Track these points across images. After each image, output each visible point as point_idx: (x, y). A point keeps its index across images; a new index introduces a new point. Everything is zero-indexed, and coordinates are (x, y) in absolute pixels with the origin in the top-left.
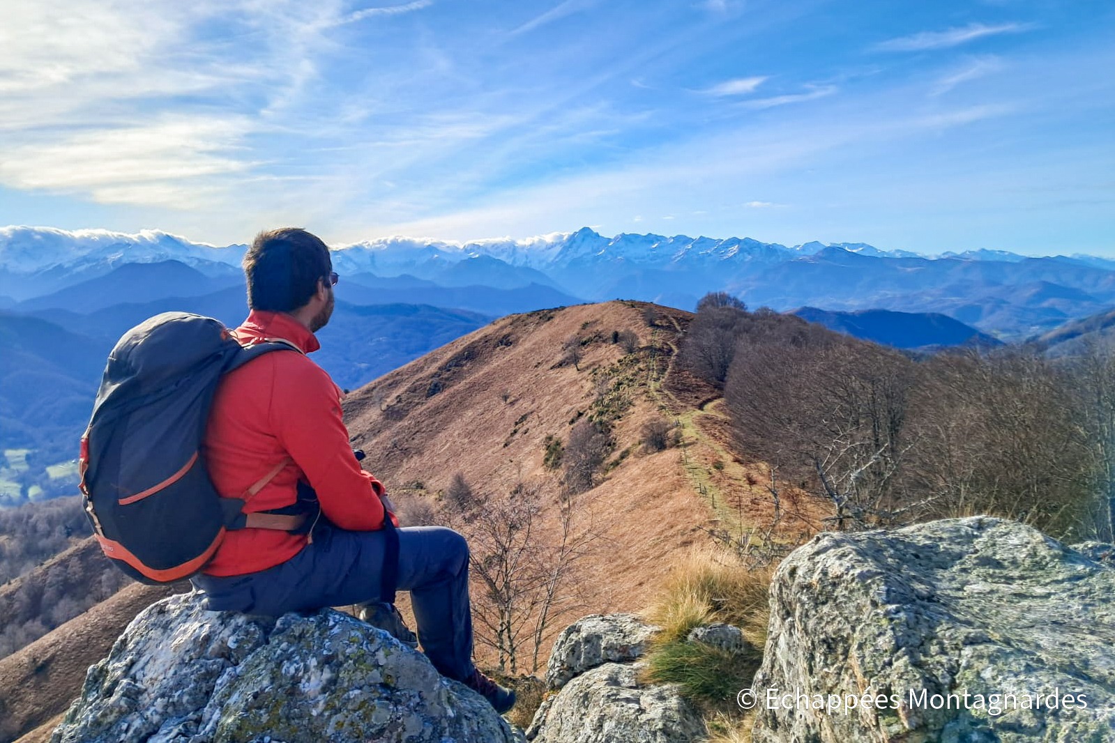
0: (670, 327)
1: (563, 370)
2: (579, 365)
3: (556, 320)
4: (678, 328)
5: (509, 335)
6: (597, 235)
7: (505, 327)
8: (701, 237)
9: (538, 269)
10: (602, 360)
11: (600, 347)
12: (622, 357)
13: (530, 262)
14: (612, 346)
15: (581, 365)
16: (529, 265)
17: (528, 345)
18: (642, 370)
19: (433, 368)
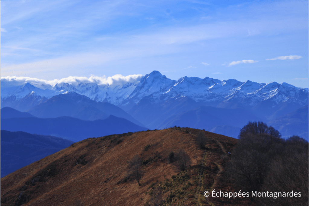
0: (217, 150)
1: (127, 185)
2: (141, 181)
3: (125, 144)
4: (224, 151)
5: (85, 155)
6: (165, 77)
7: (82, 148)
8: (248, 81)
9: (116, 105)
10: (160, 177)
11: (159, 165)
12: (176, 174)
13: (110, 98)
14: (169, 165)
15: (143, 180)
16: (109, 101)
17: (99, 164)
18: (192, 185)
19: (21, 183)
